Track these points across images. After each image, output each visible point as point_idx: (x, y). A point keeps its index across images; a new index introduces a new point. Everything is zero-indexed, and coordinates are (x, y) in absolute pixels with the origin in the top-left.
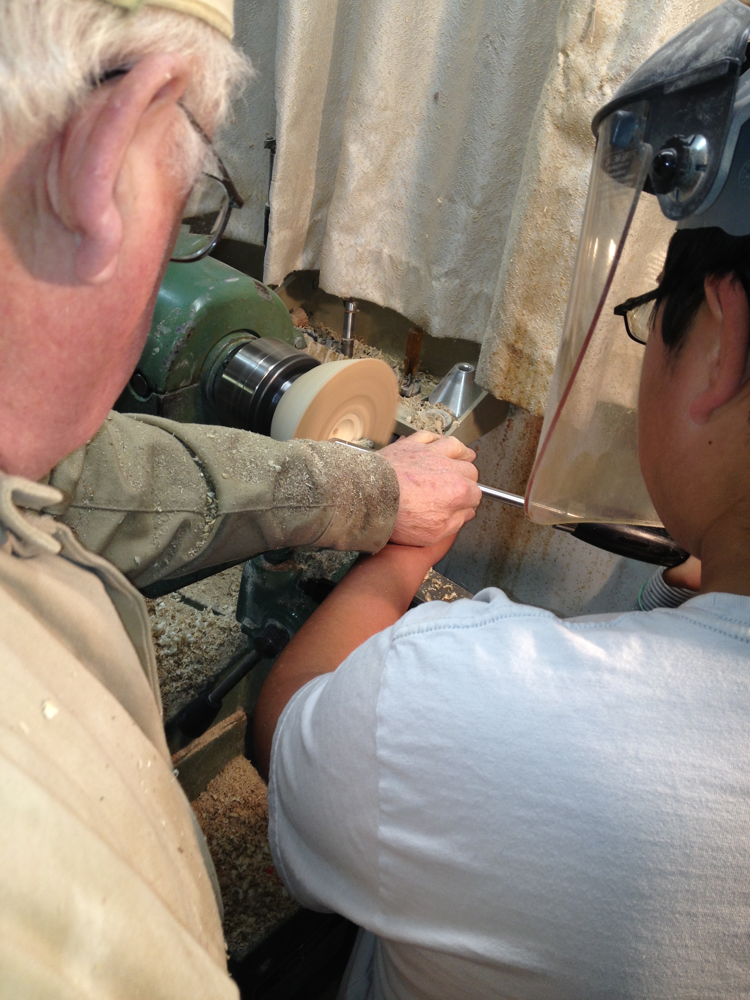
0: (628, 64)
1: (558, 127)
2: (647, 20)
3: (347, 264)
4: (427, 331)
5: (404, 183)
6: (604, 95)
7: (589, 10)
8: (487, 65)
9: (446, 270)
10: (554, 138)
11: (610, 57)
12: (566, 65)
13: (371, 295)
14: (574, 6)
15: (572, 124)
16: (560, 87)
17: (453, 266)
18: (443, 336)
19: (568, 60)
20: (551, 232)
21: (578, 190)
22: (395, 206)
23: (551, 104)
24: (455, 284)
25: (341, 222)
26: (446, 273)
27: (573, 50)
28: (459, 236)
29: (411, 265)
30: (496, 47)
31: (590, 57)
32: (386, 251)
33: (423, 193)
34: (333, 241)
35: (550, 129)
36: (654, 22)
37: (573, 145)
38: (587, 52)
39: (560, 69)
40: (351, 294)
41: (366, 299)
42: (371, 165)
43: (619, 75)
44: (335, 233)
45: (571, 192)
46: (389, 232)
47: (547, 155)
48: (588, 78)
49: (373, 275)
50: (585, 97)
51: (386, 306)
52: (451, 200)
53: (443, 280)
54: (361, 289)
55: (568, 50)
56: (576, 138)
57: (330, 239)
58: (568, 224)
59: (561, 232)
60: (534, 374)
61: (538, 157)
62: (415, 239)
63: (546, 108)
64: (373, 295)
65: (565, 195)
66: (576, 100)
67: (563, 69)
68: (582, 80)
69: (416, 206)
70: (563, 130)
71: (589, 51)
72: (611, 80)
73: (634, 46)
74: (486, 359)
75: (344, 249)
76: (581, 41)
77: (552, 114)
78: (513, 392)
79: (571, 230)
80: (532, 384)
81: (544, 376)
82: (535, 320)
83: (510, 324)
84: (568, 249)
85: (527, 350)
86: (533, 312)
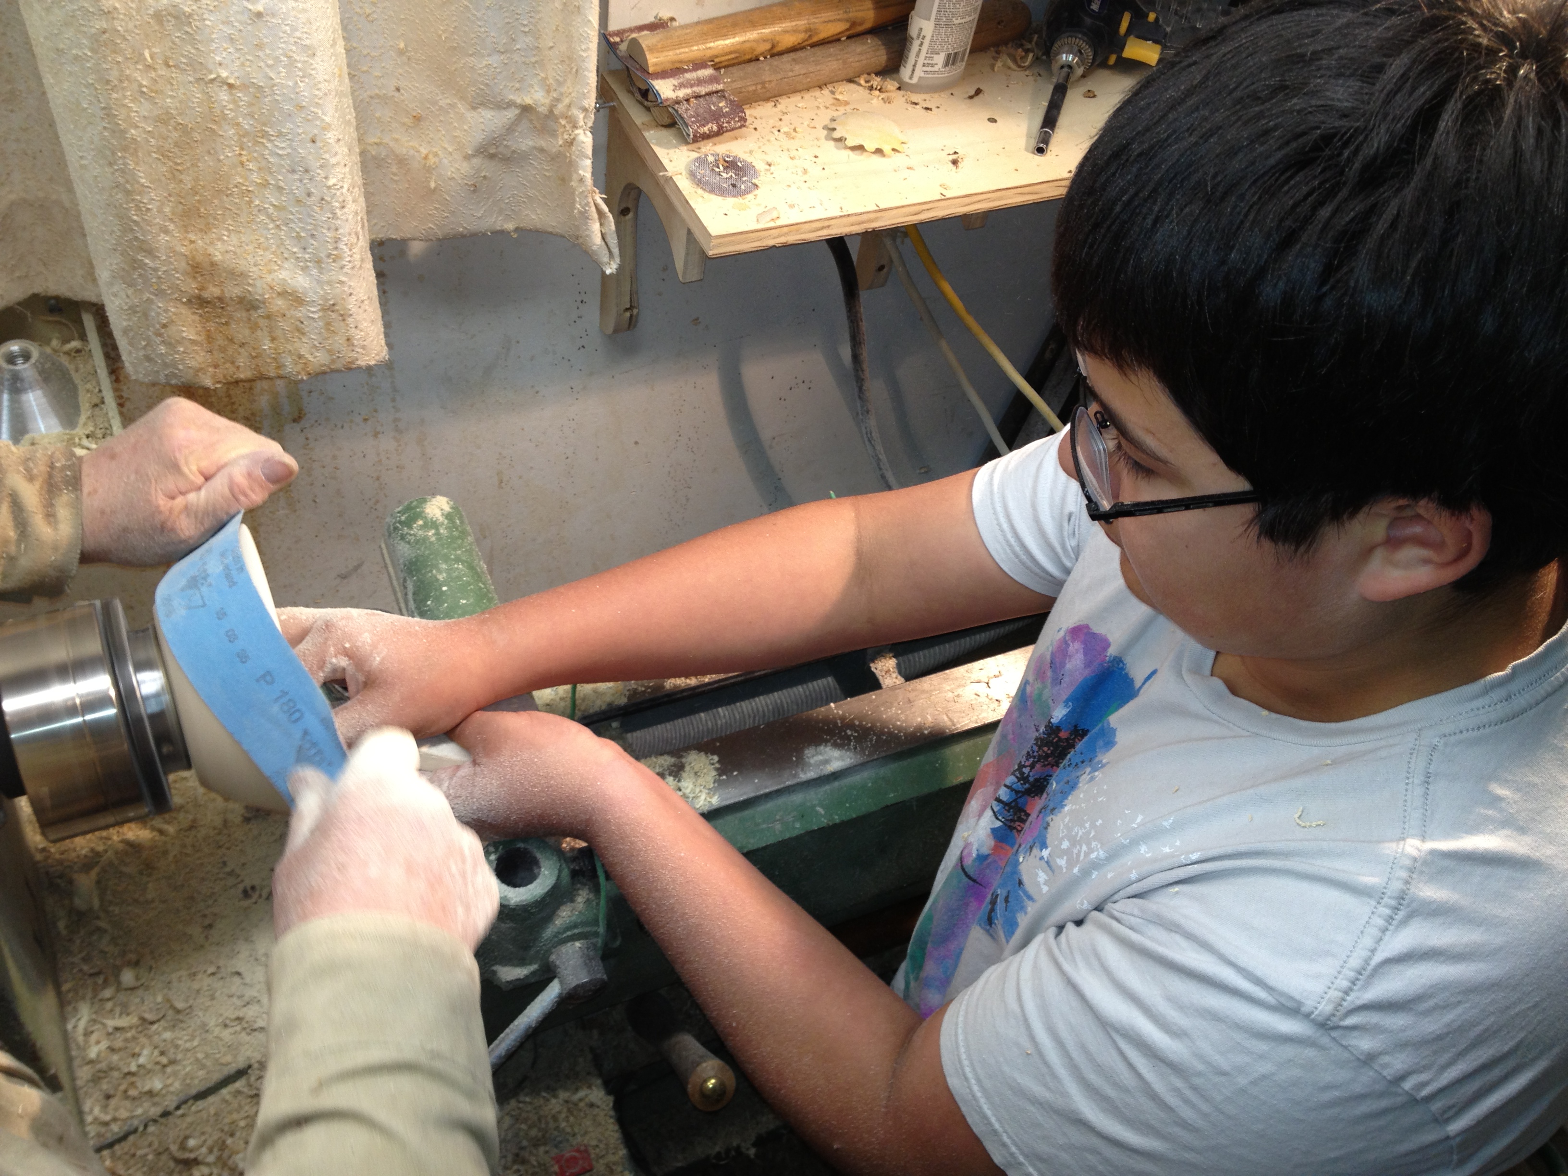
20: (181, 91)
45: (186, 8)
59: (202, 84)
60: (266, 321)
65: (177, 18)
78: (237, 364)
79: (224, 74)
80: (271, 336)
81: (288, 316)
82: (220, 239)
83: (175, 269)
84: (231, 106)
85: (233, 291)
86: (210, 229)
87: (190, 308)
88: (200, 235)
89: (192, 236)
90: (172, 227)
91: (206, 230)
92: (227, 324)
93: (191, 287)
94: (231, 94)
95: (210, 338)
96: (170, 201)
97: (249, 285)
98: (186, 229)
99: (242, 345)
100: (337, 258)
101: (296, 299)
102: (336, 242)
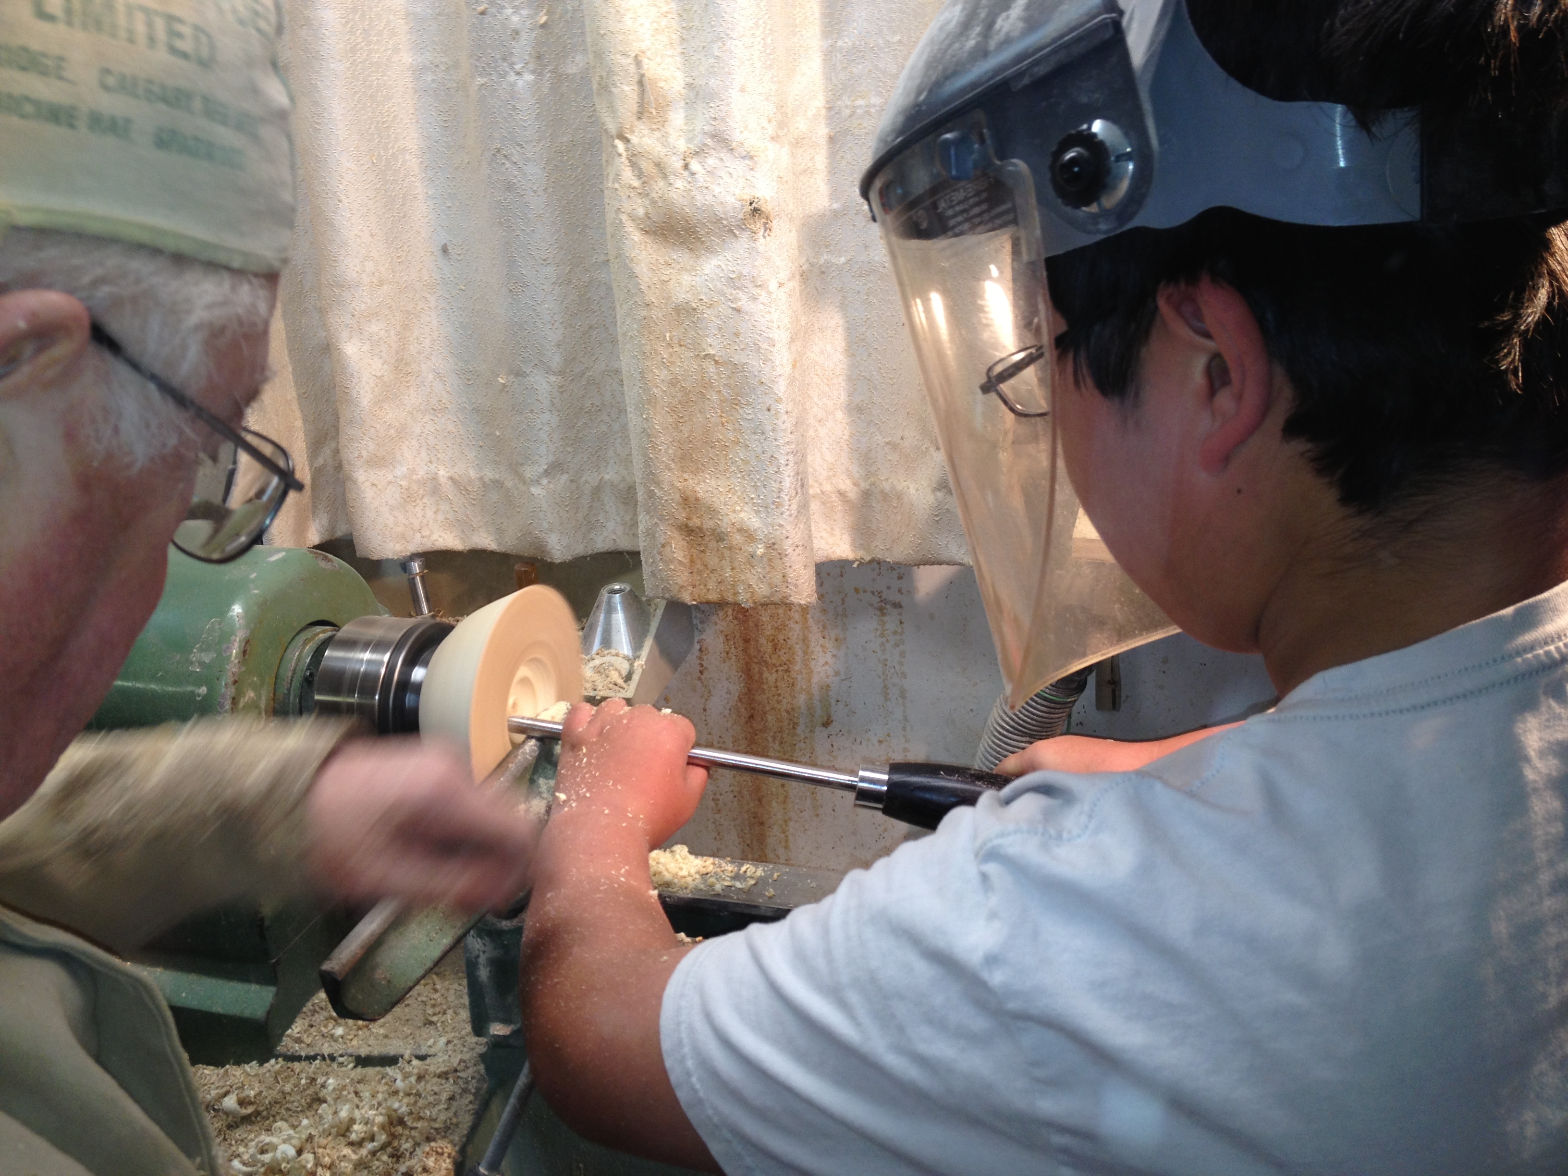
0: (712, 128)
1: (646, 231)
2: (716, 69)
3: (392, 509)
4: (545, 559)
5: (438, 375)
6: (694, 174)
7: (636, 78)
8: (509, 187)
9: (546, 467)
10: (646, 246)
11: (684, 127)
12: (630, 153)
13: (441, 540)
14: (615, 78)
15: (665, 222)
16: (631, 182)
17: (551, 458)
18: (570, 558)
19: (630, 146)
20: (686, 363)
21: (701, 300)
22: (435, 410)
23: (627, 206)
24: (562, 481)
25: (364, 454)
26: (546, 470)
27: (633, 132)
28: (547, 416)
29: (486, 480)
30: (515, 161)
31: (657, 134)
32: (443, 473)
33: (469, 380)
34: (360, 484)
35: (637, 236)
36: (726, 70)
37: (676, 248)
38: (653, 130)
39: (624, 159)
40: (410, 549)
41: (435, 549)
42: (383, 364)
43: (705, 145)
44: (361, 471)
45: (694, 305)
46: (437, 447)
47: (645, 270)
48: (666, 159)
49: (435, 513)
50: (671, 184)
51: (467, 548)
52: (519, 374)
53: (545, 481)
54: (423, 537)
55: (626, 133)
56: (676, 238)
57: (355, 482)
58: (705, 346)
59: (699, 358)
60: (729, 552)
61: (633, 276)
62: (481, 443)
63: (623, 213)
64: (444, 540)
65: (687, 311)
66: (659, 191)
67: (628, 158)
68: (658, 165)
69: (464, 400)
70: (655, 233)
71: (654, 127)
72: (697, 153)
73: (712, 105)
74: (653, 557)
75: (380, 490)
76: (639, 118)
77: (633, 218)
78: (708, 587)
79: (712, 352)
80: (731, 566)
81: (743, 550)
82: (704, 481)
83: (672, 499)
84: (716, 377)
85: (708, 524)
86: (698, 472)
87: (681, 534)
88: (691, 476)
89: (686, 476)
90: (673, 466)
91: (696, 472)
92: (703, 552)
93: (682, 516)
94: (716, 368)
95: (692, 561)
96: (673, 445)
97: (719, 520)
98: (683, 469)
99: (713, 571)
100: (779, 505)
101: (750, 536)
102: (779, 492)
